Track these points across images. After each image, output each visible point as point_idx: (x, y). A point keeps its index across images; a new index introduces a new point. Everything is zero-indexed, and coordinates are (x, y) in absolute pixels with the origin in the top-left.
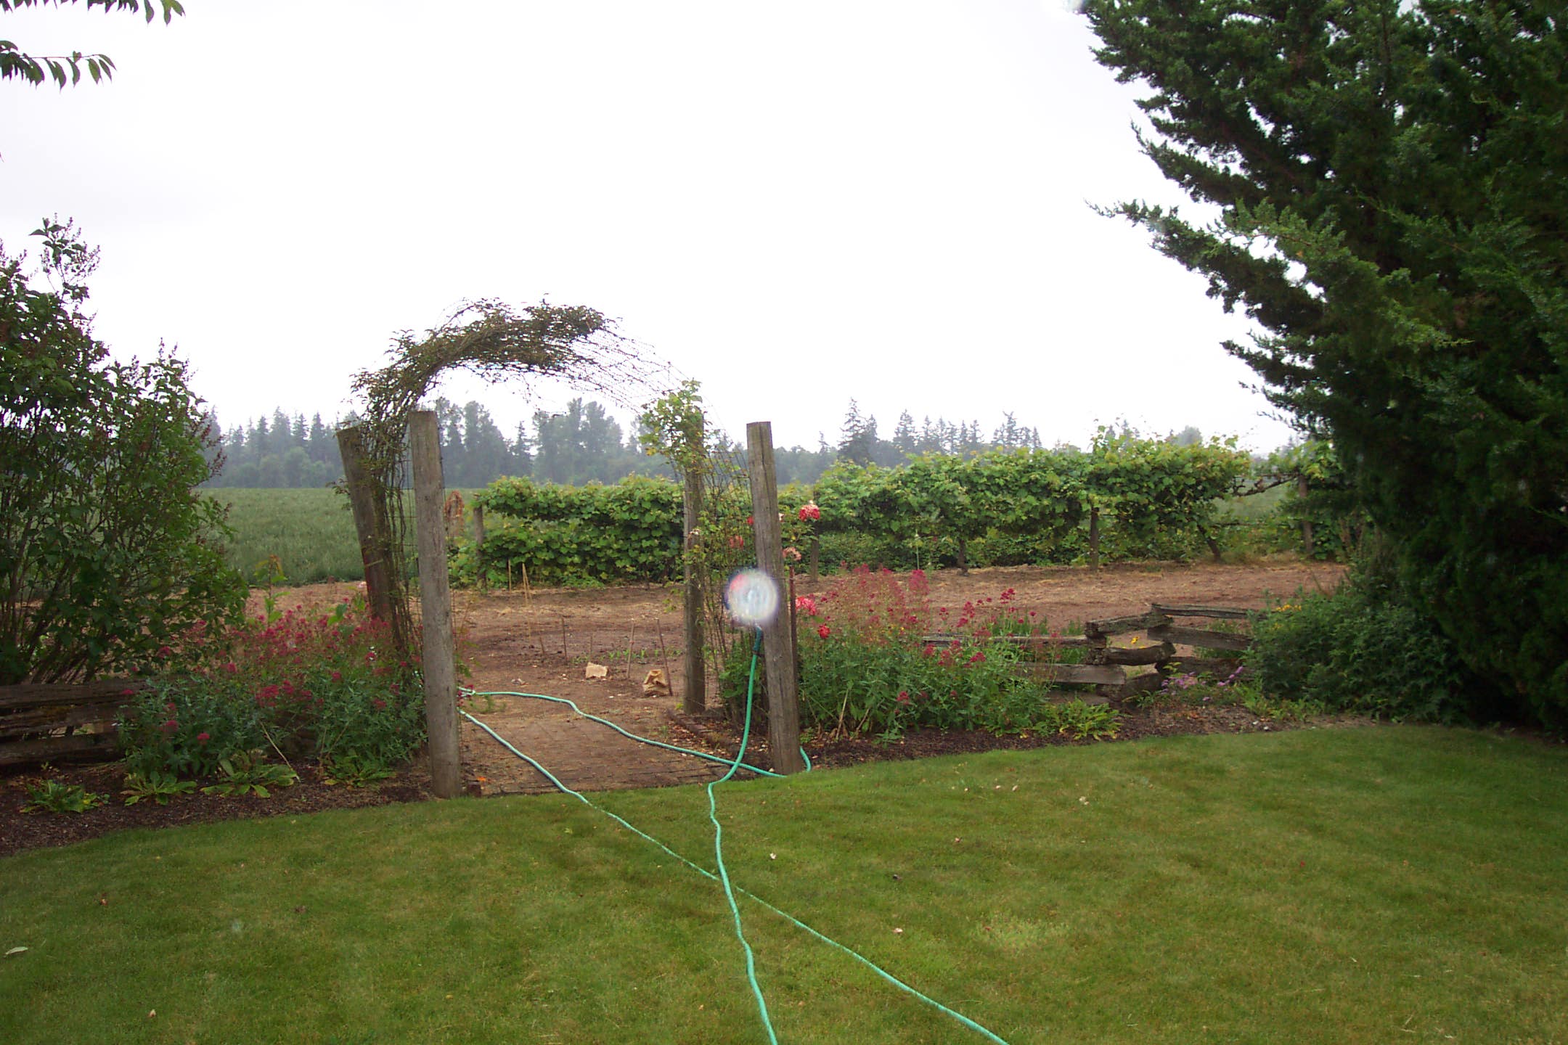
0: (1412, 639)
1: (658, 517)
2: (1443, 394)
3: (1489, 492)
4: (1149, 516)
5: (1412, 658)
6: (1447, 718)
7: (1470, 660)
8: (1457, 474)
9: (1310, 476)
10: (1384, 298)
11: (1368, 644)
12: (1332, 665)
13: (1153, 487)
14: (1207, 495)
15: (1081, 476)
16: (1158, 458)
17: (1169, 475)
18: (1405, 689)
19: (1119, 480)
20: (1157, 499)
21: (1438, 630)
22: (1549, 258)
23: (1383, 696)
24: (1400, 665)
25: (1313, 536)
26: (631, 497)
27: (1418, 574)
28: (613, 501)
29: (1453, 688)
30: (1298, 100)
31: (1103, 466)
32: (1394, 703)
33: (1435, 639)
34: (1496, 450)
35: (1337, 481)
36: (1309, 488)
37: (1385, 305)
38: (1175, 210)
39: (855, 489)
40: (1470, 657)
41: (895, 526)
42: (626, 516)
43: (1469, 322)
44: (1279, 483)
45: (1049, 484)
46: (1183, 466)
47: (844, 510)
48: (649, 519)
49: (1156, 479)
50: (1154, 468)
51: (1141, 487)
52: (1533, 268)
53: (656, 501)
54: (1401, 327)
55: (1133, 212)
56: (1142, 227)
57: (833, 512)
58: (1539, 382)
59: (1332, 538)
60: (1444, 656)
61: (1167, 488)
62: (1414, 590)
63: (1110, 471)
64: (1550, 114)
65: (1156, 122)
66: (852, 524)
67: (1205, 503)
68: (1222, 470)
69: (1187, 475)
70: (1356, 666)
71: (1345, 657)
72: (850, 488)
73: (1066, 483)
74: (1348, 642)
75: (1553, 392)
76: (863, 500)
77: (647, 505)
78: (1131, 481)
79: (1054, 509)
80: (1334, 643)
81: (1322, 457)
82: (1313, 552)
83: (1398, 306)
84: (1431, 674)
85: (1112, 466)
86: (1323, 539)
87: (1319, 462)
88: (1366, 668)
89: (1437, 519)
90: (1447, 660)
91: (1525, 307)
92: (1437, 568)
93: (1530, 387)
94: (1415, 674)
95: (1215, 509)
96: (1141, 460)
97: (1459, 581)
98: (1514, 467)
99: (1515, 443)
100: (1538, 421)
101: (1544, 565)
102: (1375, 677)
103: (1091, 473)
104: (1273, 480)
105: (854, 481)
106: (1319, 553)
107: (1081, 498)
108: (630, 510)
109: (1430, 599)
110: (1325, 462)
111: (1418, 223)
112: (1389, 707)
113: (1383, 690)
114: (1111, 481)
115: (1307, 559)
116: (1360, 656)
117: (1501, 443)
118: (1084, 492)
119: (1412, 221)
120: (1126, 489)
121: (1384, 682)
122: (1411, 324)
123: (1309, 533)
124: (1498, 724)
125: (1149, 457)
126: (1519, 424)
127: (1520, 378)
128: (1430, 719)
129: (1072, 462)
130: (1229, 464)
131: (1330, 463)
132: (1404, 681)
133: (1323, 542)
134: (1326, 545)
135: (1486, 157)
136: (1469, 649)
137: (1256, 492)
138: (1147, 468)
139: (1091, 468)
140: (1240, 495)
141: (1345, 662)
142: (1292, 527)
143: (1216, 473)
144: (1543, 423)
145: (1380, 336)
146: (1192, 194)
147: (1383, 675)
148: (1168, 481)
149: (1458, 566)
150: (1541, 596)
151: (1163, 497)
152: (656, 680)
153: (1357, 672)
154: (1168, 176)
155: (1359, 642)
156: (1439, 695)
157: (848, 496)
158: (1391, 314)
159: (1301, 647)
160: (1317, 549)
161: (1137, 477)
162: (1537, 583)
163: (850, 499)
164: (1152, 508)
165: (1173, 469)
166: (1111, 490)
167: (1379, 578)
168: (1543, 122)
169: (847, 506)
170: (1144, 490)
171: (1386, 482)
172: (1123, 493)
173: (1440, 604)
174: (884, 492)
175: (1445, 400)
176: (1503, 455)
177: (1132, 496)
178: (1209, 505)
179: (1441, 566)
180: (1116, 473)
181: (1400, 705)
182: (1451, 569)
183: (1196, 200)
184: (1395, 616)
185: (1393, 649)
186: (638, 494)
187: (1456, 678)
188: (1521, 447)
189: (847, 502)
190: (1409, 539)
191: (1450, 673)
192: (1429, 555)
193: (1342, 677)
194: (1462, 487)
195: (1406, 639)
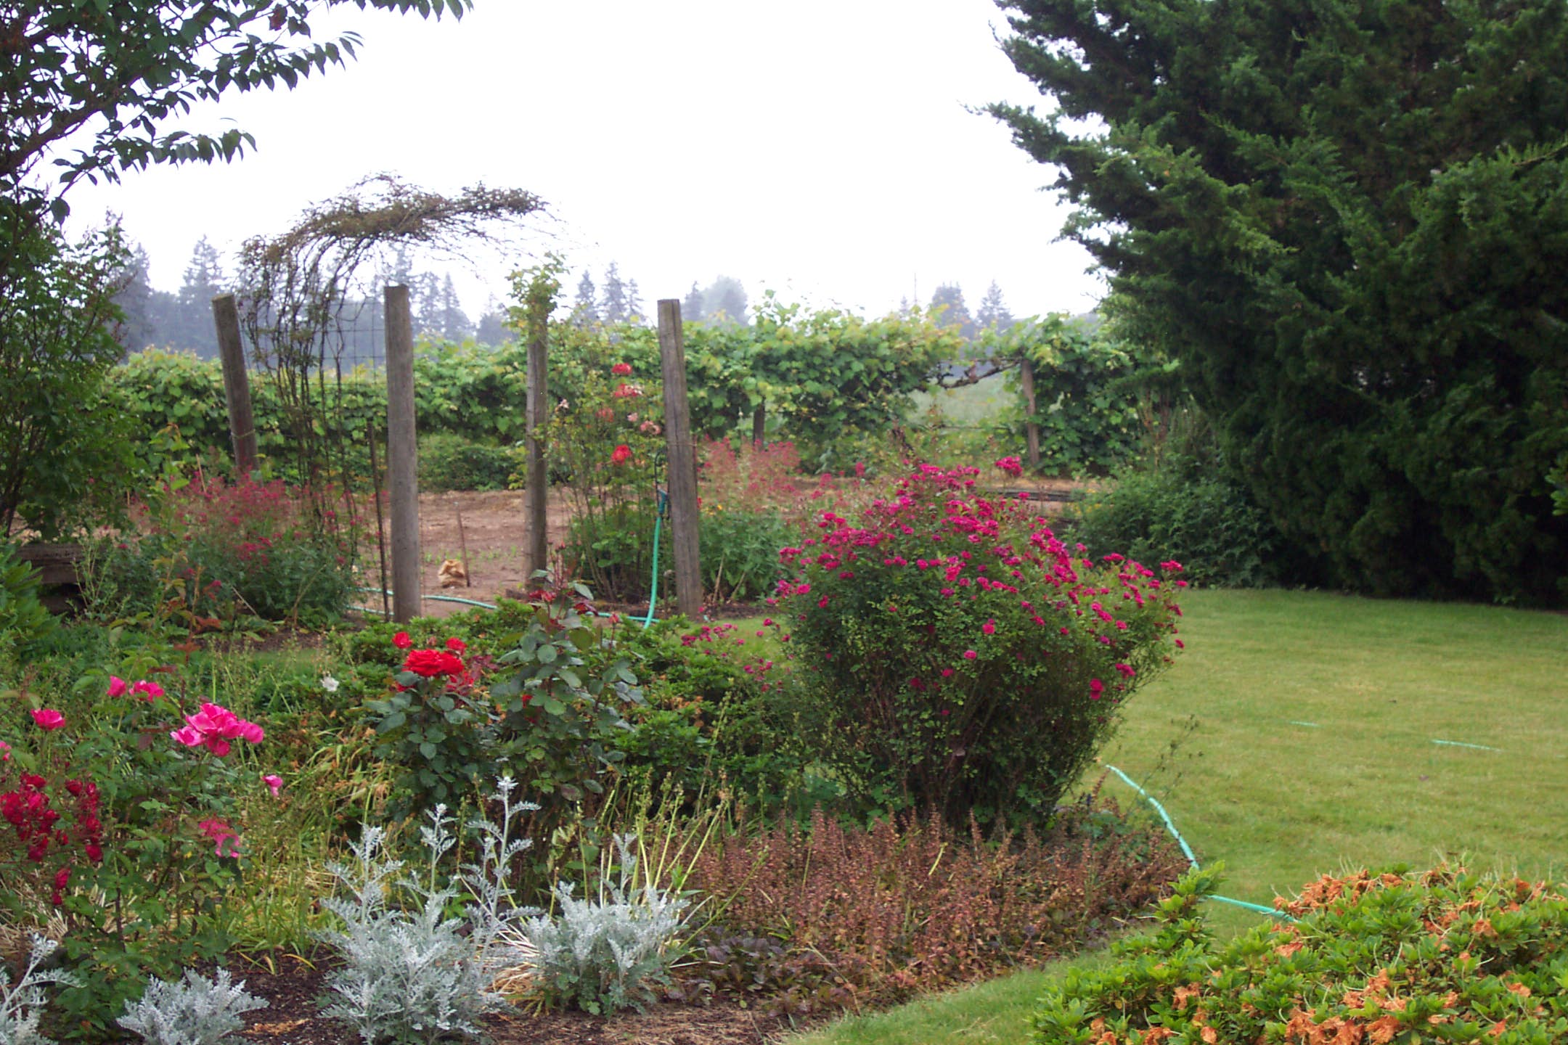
0: (1228, 511)
1: (193, 407)
2: (1270, 287)
3: (1304, 370)
4: (833, 414)
5: (1228, 528)
6: (1259, 583)
7: (1281, 524)
8: (1276, 355)
9: (1038, 362)
10: (1228, 208)
11: (1187, 517)
12: (1151, 540)
13: (838, 373)
14: (906, 386)
15: (744, 358)
16: (846, 336)
17: (859, 357)
18: (1220, 559)
19: (795, 364)
20: (843, 390)
21: (1251, 501)
22: (1351, 173)
23: (1202, 566)
24: (1216, 537)
25: (1041, 444)
26: (151, 379)
27: (1238, 446)
28: (126, 385)
29: (1265, 556)
30: (1143, 13)
31: (775, 345)
32: (1211, 572)
33: (1249, 509)
34: (1310, 334)
35: (1073, 369)
36: (1036, 377)
37: (1227, 214)
38: (1032, 109)
39: (451, 372)
40: (1282, 521)
41: (503, 425)
42: (147, 407)
43: (1287, 222)
44: (997, 370)
45: (704, 368)
46: (876, 346)
47: (438, 401)
48: (179, 411)
49: (841, 362)
50: (839, 349)
51: (823, 374)
52: (1340, 182)
53: (187, 386)
54: (1244, 235)
55: (998, 112)
56: (1004, 123)
57: (425, 405)
58: (1343, 278)
59: (1065, 446)
60: (1257, 525)
61: (857, 376)
62: (1235, 463)
63: (784, 351)
64: (1354, 55)
65: (1011, 20)
66: (445, 422)
67: (902, 396)
68: (926, 353)
69: (883, 360)
70: (1176, 539)
71: (1165, 531)
72: (444, 371)
73: (726, 367)
74: (1167, 517)
75: (1354, 288)
76: (464, 388)
77: (176, 392)
78: (810, 366)
79: (711, 404)
80: (1155, 519)
81: (1054, 336)
82: (1040, 466)
83: (1240, 217)
84: (1245, 542)
85: (787, 345)
86: (1055, 447)
87: (1050, 342)
88: (1184, 541)
89: (1256, 395)
90: (1260, 529)
91: (1333, 216)
92: (1254, 440)
93: (1336, 282)
94: (1228, 544)
95: (914, 407)
96: (824, 338)
97: (1275, 451)
98: (1323, 349)
99: (1326, 328)
100: (1343, 311)
101: (1346, 433)
102: (1192, 549)
103: (759, 355)
104: (990, 367)
105: (448, 361)
106: (1048, 466)
107: (748, 388)
108: (150, 399)
109: (1247, 467)
110: (1057, 344)
111: (1248, 139)
112: (1207, 576)
113: (1200, 561)
114: (784, 365)
115: (1033, 474)
116: (1178, 529)
117: (1314, 328)
118: (752, 380)
119: (1244, 137)
120: (803, 376)
121: (1202, 553)
122: (1250, 233)
123: (1035, 438)
124: (1304, 586)
125: (835, 334)
126: (1328, 313)
127: (1328, 274)
128: (1245, 584)
129: (731, 339)
130: (936, 345)
131: (1063, 344)
132: (1219, 552)
133: (1054, 452)
134: (1058, 456)
135: (1302, 74)
136: (1281, 514)
137: (967, 383)
138: (831, 349)
139: (758, 348)
140: (946, 387)
141: (1164, 535)
142: (1014, 431)
143: (919, 357)
144: (1347, 313)
145: (1224, 240)
146: (1041, 88)
147: (1201, 547)
148: (858, 366)
149: (1275, 436)
150: (1342, 460)
151: (849, 388)
152: (454, 570)
153: (1176, 546)
154: (1019, 71)
155: (1179, 516)
156: (1254, 561)
157: (441, 382)
158: (1235, 224)
159: (1120, 525)
160: (1047, 461)
161: (817, 361)
162: (1339, 450)
163: (445, 386)
164: (839, 402)
165: (865, 350)
166: (783, 378)
167: (1193, 457)
168: (1349, 62)
169: (442, 396)
170: (827, 378)
171: (1209, 361)
172: (800, 382)
173: (1258, 473)
174: (490, 379)
175: (1273, 293)
176: (1316, 339)
177: (812, 387)
178: (908, 400)
179: (1258, 439)
180: (791, 355)
181: (1216, 575)
182: (1268, 438)
183: (1043, 93)
184: (1211, 491)
185: (1208, 522)
186: (163, 377)
187: (1267, 545)
188: (1330, 332)
189: (442, 390)
190: (1227, 416)
191: (1262, 540)
192: (1247, 429)
193: (1162, 551)
194: (1279, 365)
195: (1222, 511)
